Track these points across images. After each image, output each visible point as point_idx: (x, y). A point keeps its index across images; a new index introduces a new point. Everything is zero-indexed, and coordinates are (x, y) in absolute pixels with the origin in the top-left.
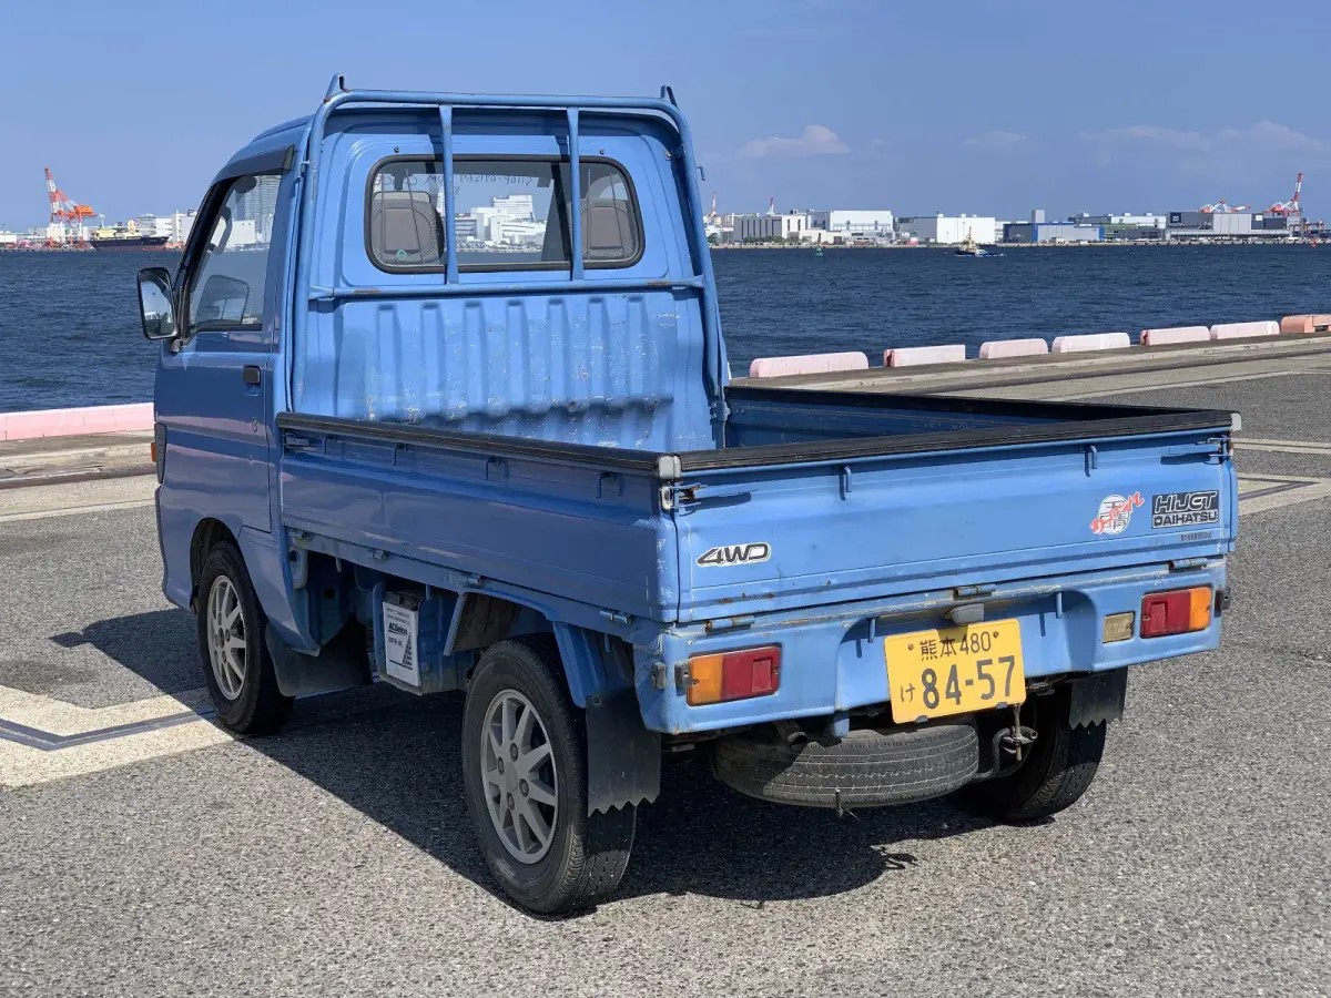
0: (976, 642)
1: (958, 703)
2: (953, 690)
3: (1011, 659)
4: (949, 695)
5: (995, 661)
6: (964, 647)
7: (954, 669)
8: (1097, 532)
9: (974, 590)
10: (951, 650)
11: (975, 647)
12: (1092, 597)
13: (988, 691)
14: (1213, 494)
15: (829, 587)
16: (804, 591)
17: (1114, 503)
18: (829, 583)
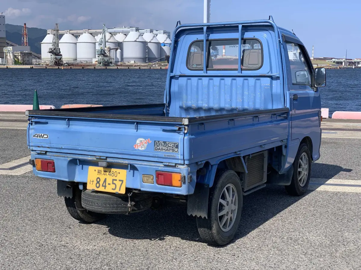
0: (113, 174)
1: (105, 189)
2: (104, 185)
3: (122, 181)
4: (103, 186)
5: (118, 180)
6: (110, 174)
7: (106, 179)
8: (136, 148)
9: (99, 157)
10: (106, 174)
11: (113, 175)
12: (138, 168)
13: (114, 188)
14: (177, 144)
15: (62, 148)
16: (57, 148)
17: (141, 141)
18: (62, 147)
